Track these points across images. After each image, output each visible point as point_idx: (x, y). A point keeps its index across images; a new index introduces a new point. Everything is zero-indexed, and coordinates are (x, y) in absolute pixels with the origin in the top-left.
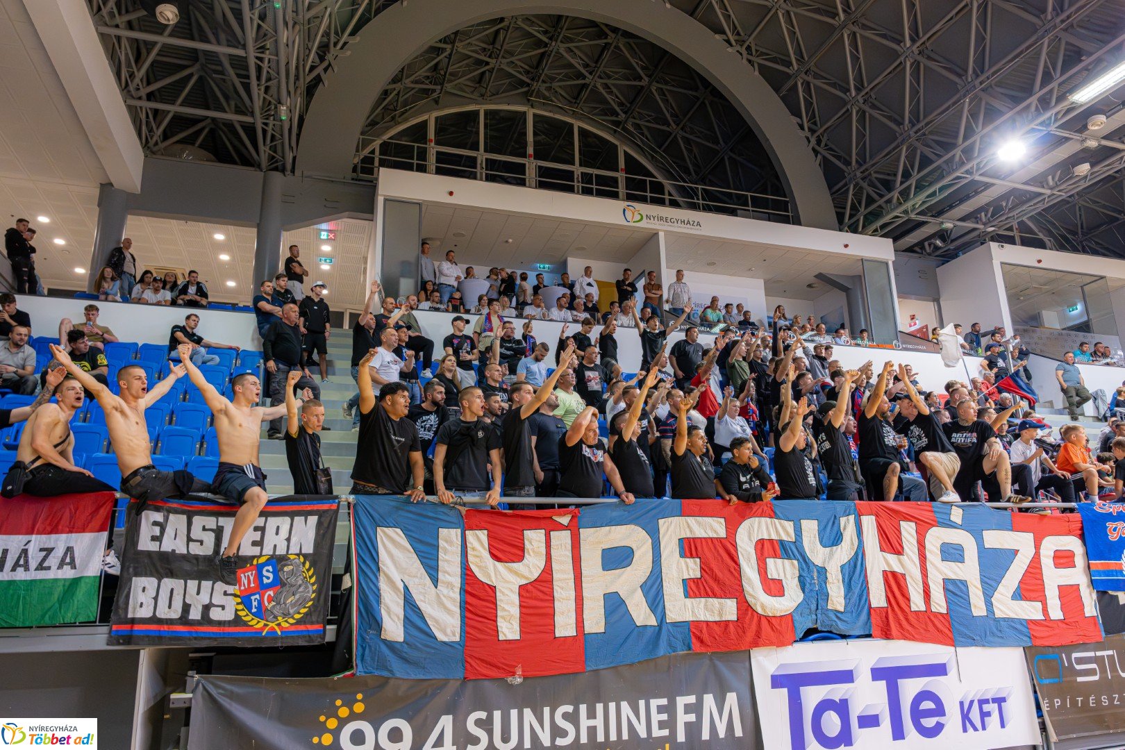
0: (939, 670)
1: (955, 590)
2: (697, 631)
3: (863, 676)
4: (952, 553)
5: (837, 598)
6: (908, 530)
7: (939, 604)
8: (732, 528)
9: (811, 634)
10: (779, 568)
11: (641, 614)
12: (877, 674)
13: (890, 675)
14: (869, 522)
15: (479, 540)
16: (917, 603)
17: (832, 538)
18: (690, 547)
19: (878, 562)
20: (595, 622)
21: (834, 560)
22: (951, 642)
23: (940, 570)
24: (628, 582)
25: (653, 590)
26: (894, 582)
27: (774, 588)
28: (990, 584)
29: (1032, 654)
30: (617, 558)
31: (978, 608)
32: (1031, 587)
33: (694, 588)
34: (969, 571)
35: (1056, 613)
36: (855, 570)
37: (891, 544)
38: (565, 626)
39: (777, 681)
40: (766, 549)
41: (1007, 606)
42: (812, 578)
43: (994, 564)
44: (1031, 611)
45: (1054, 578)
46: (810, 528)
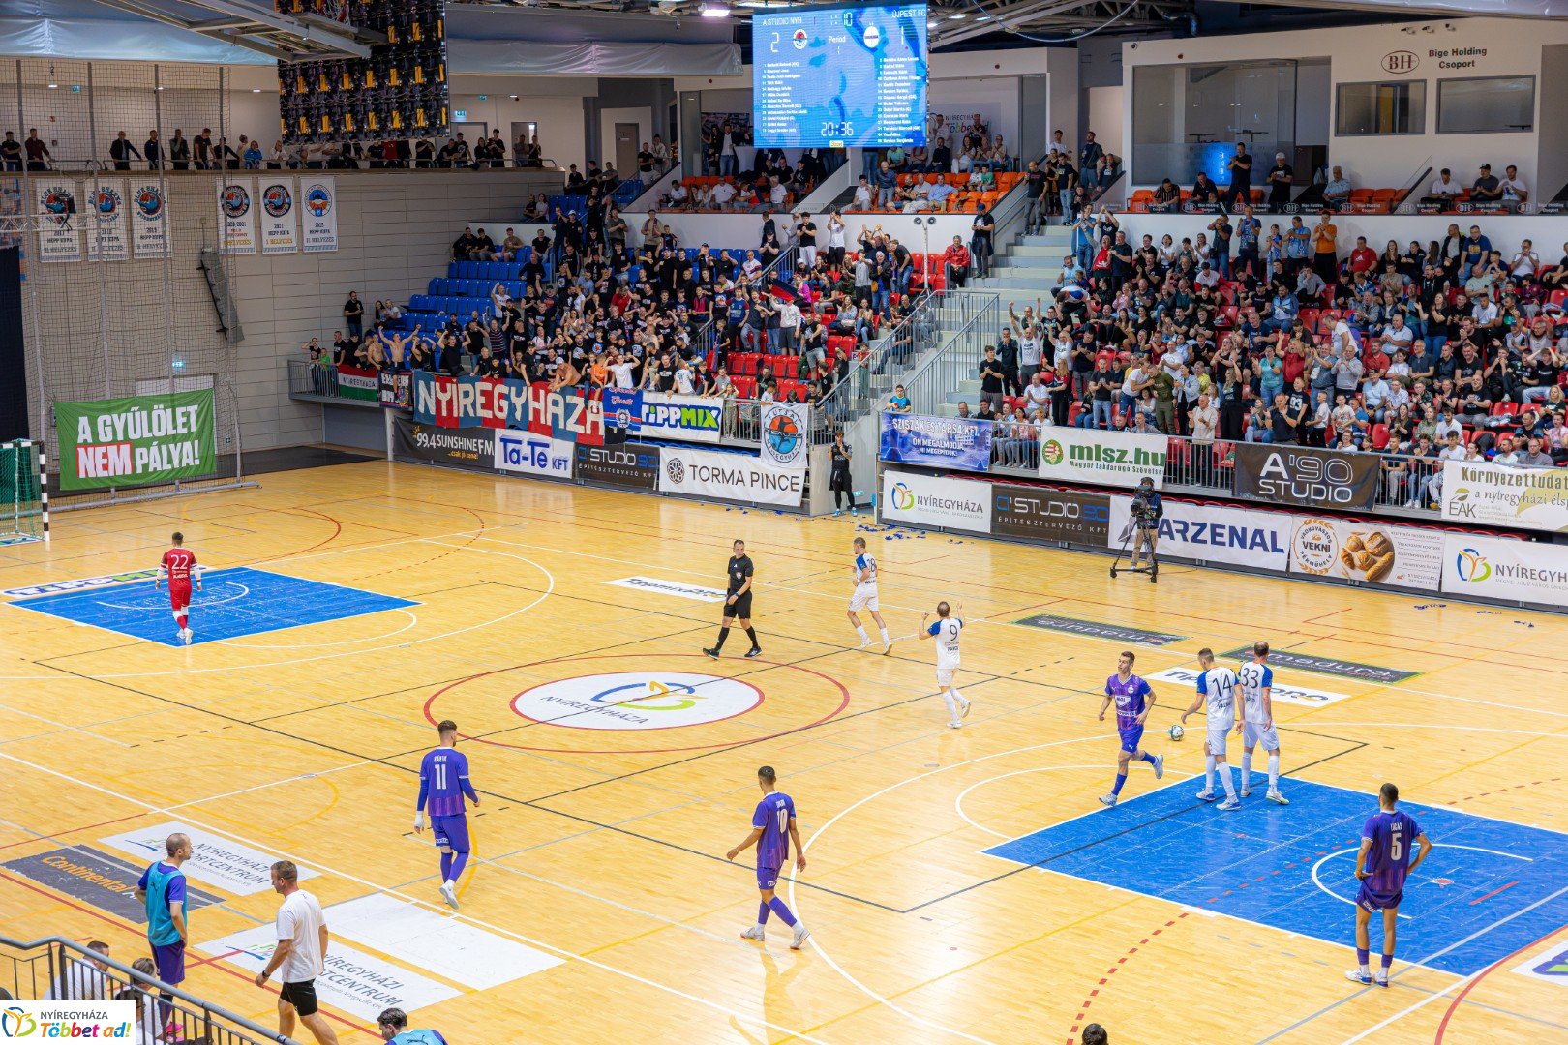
0: (546, 446)
1: (555, 417)
2: (485, 420)
3: (525, 443)
4: (555, 403)
5: (518, 415)
6: (542, 392)
7: (549, 423)
8: (493, 388)
9: (512, 427)
10: (504, 403)
11: (472, 414)
12: (529, 443)
13: (533, 444)
14: (531, 390)
15: (438, 385)
16: (543, 421)
17: (518, 394)
18: (484, 393)
19: (533, 404)
20: (461, 415)
21: (518, 402)
22: (550, 436)
23: (551, 409)
24: (469, 401)
25: (474, 405)
26: (537, 412)
27: (501, 409)
28: (567, 416)
29: (577, 445)
30: (466, 394)
31: (562, 426)
32: (582, 420)
33: (484, 407)
34: (560, 411)
35: (589, 432)
36: (525, 406)
37: (536, 398)
38: (455, 415)
39: (502, 440)
40: (501, 396)
41: (572, 426)
42: (512, 408)
43: (569, 409)
44: (580, 429)
45: (590, 418)
46: (513, 389)
